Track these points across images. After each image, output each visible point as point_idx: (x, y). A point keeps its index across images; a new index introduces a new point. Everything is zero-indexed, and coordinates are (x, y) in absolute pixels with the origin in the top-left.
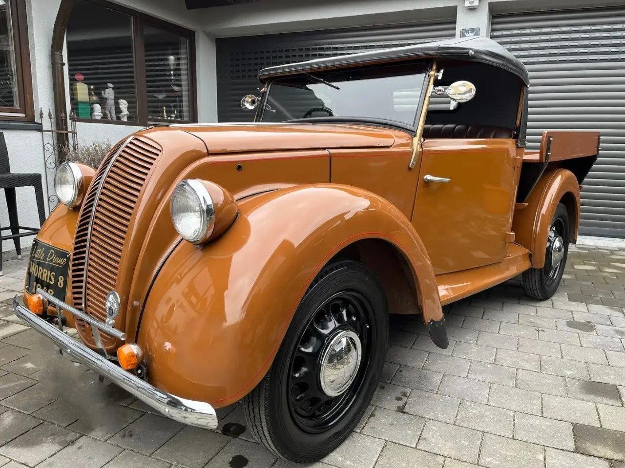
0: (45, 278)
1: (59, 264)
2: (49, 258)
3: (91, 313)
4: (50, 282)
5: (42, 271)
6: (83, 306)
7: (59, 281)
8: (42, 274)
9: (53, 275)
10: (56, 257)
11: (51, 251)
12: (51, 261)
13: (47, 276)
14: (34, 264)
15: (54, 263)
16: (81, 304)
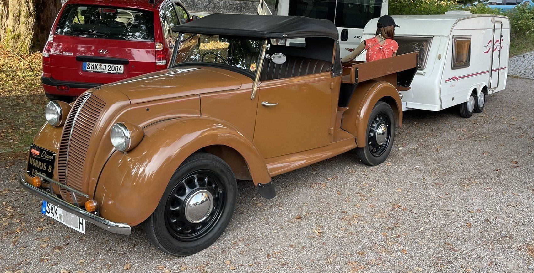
0: (40, 166)
1: (49, 159)
2: (43, 155)
3: (70, 186)
4: (43, 169)
5: (38, 162)
6: (66, 182)
7: (49, 168)
8: (38, 164)
9: (45, 165)
10: (47, 155)
11: (44, 151)
12: (44, 157)
13: (41, 166)
14: (32, 159)
15: (46, 158)
16: (64, 181)
